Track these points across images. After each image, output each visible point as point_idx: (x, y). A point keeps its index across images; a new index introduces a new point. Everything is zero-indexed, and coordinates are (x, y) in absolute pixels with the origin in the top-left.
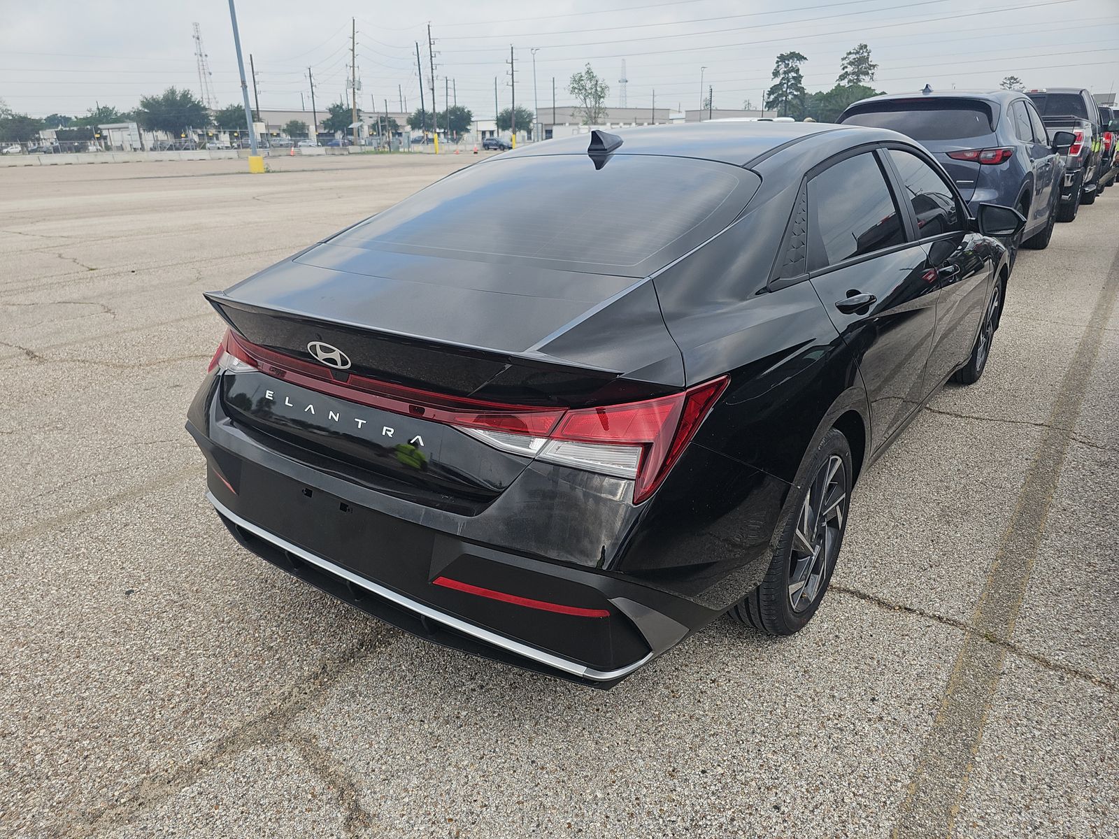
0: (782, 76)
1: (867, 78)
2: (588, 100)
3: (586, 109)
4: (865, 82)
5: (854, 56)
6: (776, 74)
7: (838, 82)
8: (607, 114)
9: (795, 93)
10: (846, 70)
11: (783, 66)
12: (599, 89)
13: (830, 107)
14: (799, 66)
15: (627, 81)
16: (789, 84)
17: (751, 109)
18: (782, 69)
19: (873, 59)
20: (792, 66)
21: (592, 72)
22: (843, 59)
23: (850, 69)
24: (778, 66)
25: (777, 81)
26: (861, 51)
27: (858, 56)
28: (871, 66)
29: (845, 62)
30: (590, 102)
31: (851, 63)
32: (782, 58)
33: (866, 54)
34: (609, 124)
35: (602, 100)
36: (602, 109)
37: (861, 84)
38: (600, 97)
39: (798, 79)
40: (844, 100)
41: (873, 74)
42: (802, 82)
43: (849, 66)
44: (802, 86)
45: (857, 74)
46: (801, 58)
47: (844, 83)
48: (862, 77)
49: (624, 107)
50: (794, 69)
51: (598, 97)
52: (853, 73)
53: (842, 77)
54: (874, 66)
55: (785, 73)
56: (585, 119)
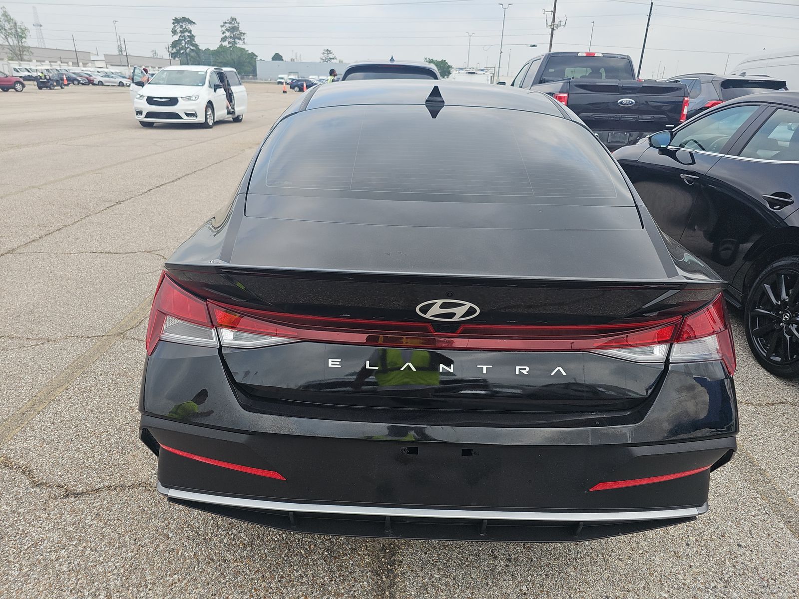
0: (179, 34)
1: (241, 42)
2: (10, 40)
3: (10, 47)
4: (240, 44)
5: (229, 25)
6: (174, 32)
7: (221, 43)
8: (31, 52)
9: (192, 48)
10: (225, 35)
11: (178, 27)
12: (19, 30)
13: (220, 61)
14: (191, 28)
15: (41, 26)
16: (186, 41)
17: (159, 57)
18: (178, 29)
19: (242, 29)
20: (185, 28)
21: (8, 15)
22: (222, 26)
23: (227, 34)
24: (175, 26)
25: (176, 38)
26: (233, 22)
27: (231, 25)
28: (242, 33)
29: (224, 29)
30: (12, 41)
31: (228, 30)
32: (177, 21)
33: (236, 25)
34: (34, 61)
35: (24, 40)
36: (26, 47)
37: (238, 46)
38: (22, 37)
39: (192, 37)
40: (229, 56)
41: (244, 39)
42: (196, 40)
43: (226, 32)
44: (196, 43)
45: (234, 38)
46: (191, 22)
47: (225, 44)
48: (237, 41)
49: (43, 47)
50: (187, 30)
51: (20, 36)
52: (231, 37)
53: (224, 39)
54: (244, 34)
55: (181, 32)
56: (10, 55)
